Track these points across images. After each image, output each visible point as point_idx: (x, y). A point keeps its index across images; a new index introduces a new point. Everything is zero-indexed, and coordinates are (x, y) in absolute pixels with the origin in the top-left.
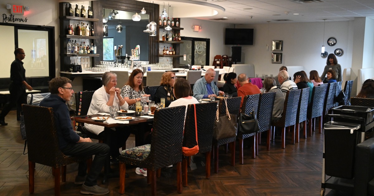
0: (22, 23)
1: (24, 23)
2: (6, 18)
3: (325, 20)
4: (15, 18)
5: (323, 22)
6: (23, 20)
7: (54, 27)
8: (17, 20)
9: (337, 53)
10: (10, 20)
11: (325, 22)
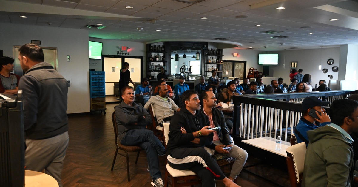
0: (126, 55)
1: (128, 55)
2: (119, 53)
3: (321, 47)
4: (123, 53)
5: (320, 49)
6: (127, 54)
7: (143, 57)
8: (124, 53)
9: (335, 70)
10: (120, 54)
11: (321, 49)
